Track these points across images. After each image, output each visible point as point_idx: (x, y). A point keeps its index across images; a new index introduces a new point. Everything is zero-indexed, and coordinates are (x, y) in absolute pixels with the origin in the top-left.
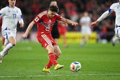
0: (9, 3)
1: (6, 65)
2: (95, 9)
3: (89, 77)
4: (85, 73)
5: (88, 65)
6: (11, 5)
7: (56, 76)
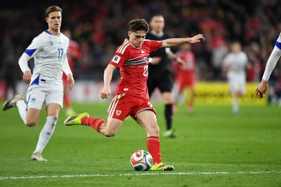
0: (47, 24)
1: (75, 151)
2: (265, 33)
3: (251, 177)
4: (243, 170)
5: (249, 153)
6: (53, 29)
7: (181, 175)
